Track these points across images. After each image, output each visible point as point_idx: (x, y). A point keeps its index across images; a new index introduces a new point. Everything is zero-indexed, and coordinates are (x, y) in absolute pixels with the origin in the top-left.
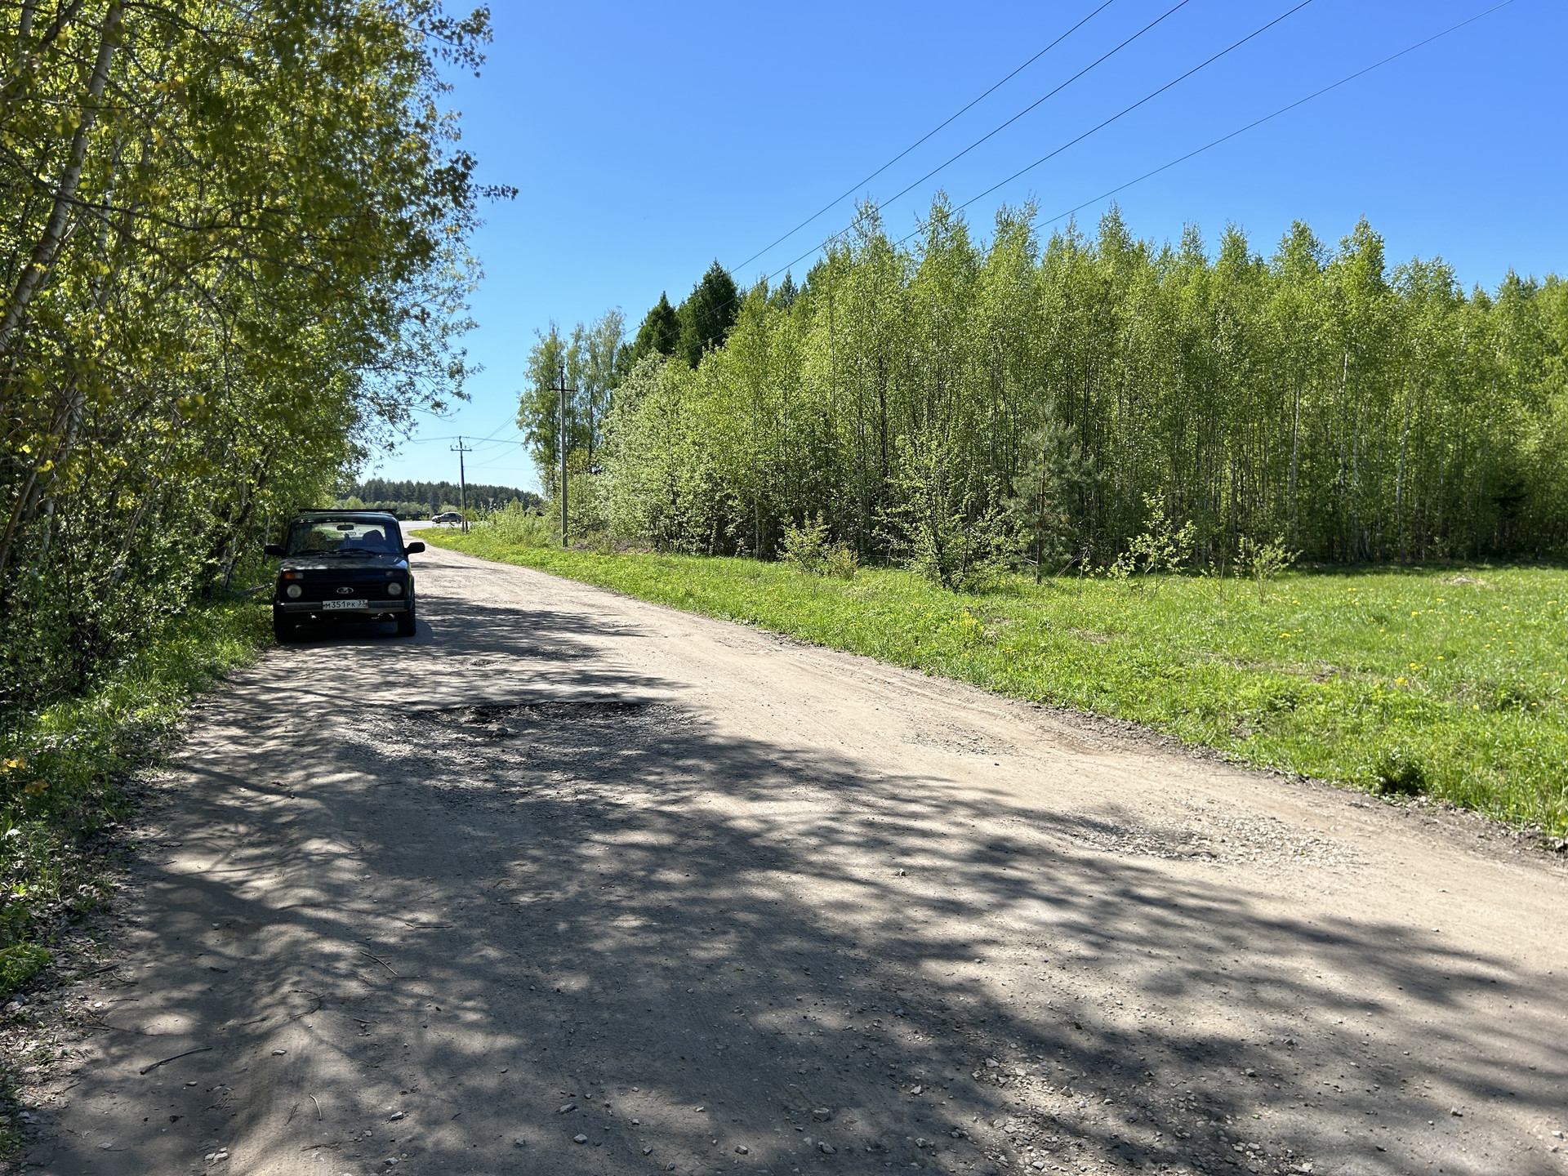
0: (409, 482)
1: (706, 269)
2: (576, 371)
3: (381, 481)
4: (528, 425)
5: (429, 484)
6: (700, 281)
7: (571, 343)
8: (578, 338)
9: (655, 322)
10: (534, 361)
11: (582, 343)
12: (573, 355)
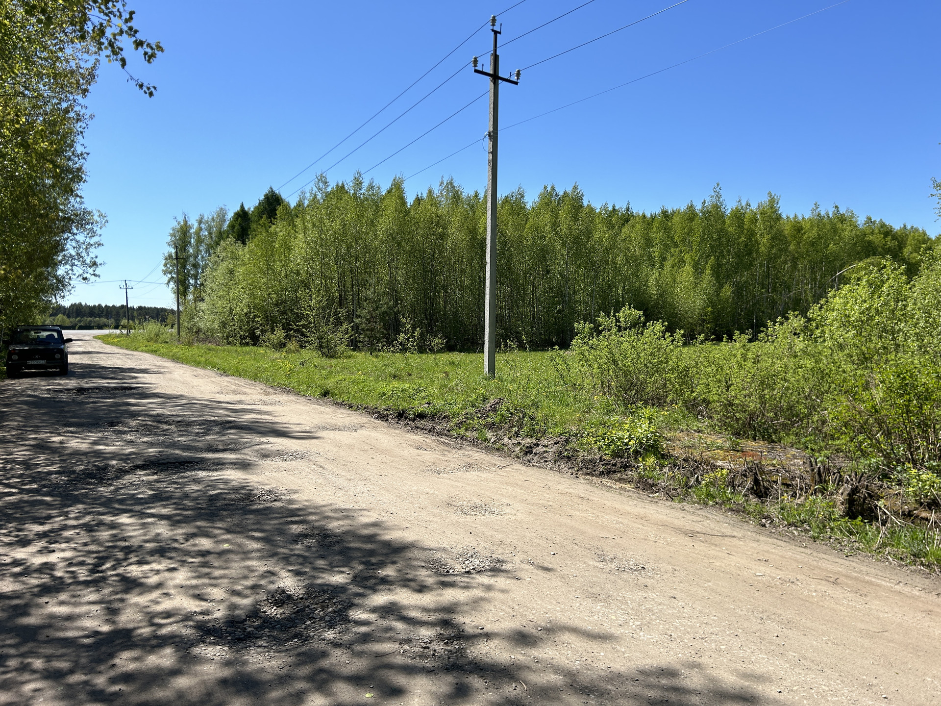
0: (99, 305)
1: (266, 191)
2: (200, 241)
3: (80, 304)
4: (170, 273)
5: (114, 306)
6: (262, 198)
7: (196, 225)
8: (200, 222)
9: (237, 219)
10: (172, 235)
11: (203, 226)
12: (198, 233)
